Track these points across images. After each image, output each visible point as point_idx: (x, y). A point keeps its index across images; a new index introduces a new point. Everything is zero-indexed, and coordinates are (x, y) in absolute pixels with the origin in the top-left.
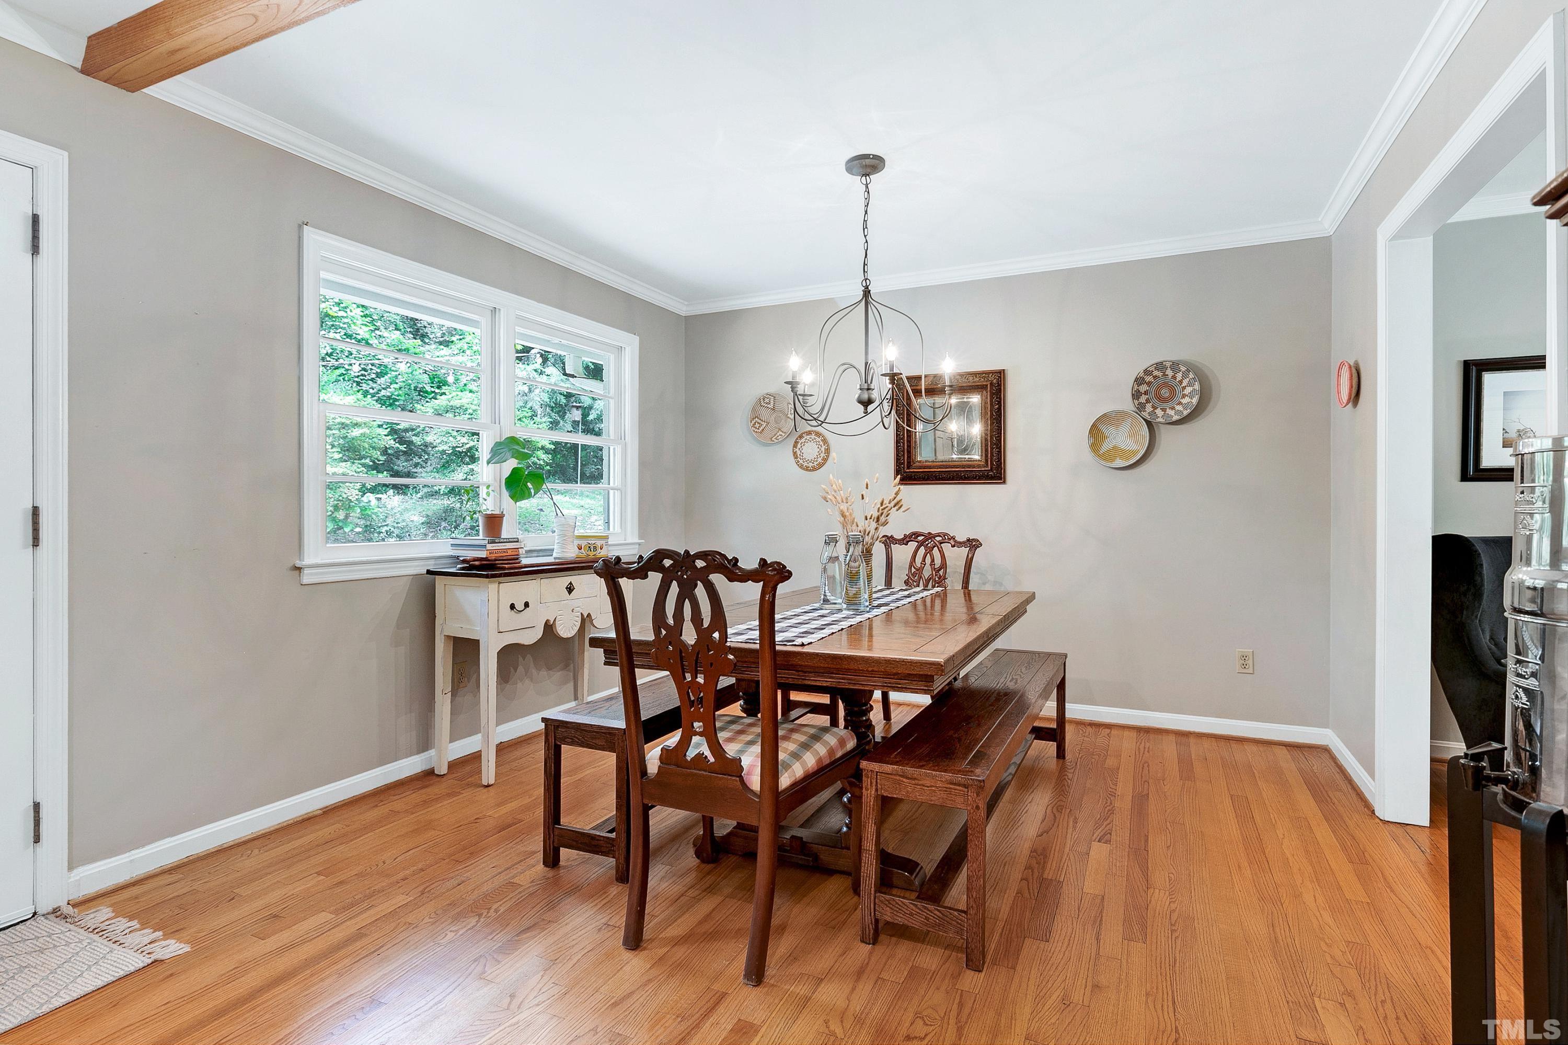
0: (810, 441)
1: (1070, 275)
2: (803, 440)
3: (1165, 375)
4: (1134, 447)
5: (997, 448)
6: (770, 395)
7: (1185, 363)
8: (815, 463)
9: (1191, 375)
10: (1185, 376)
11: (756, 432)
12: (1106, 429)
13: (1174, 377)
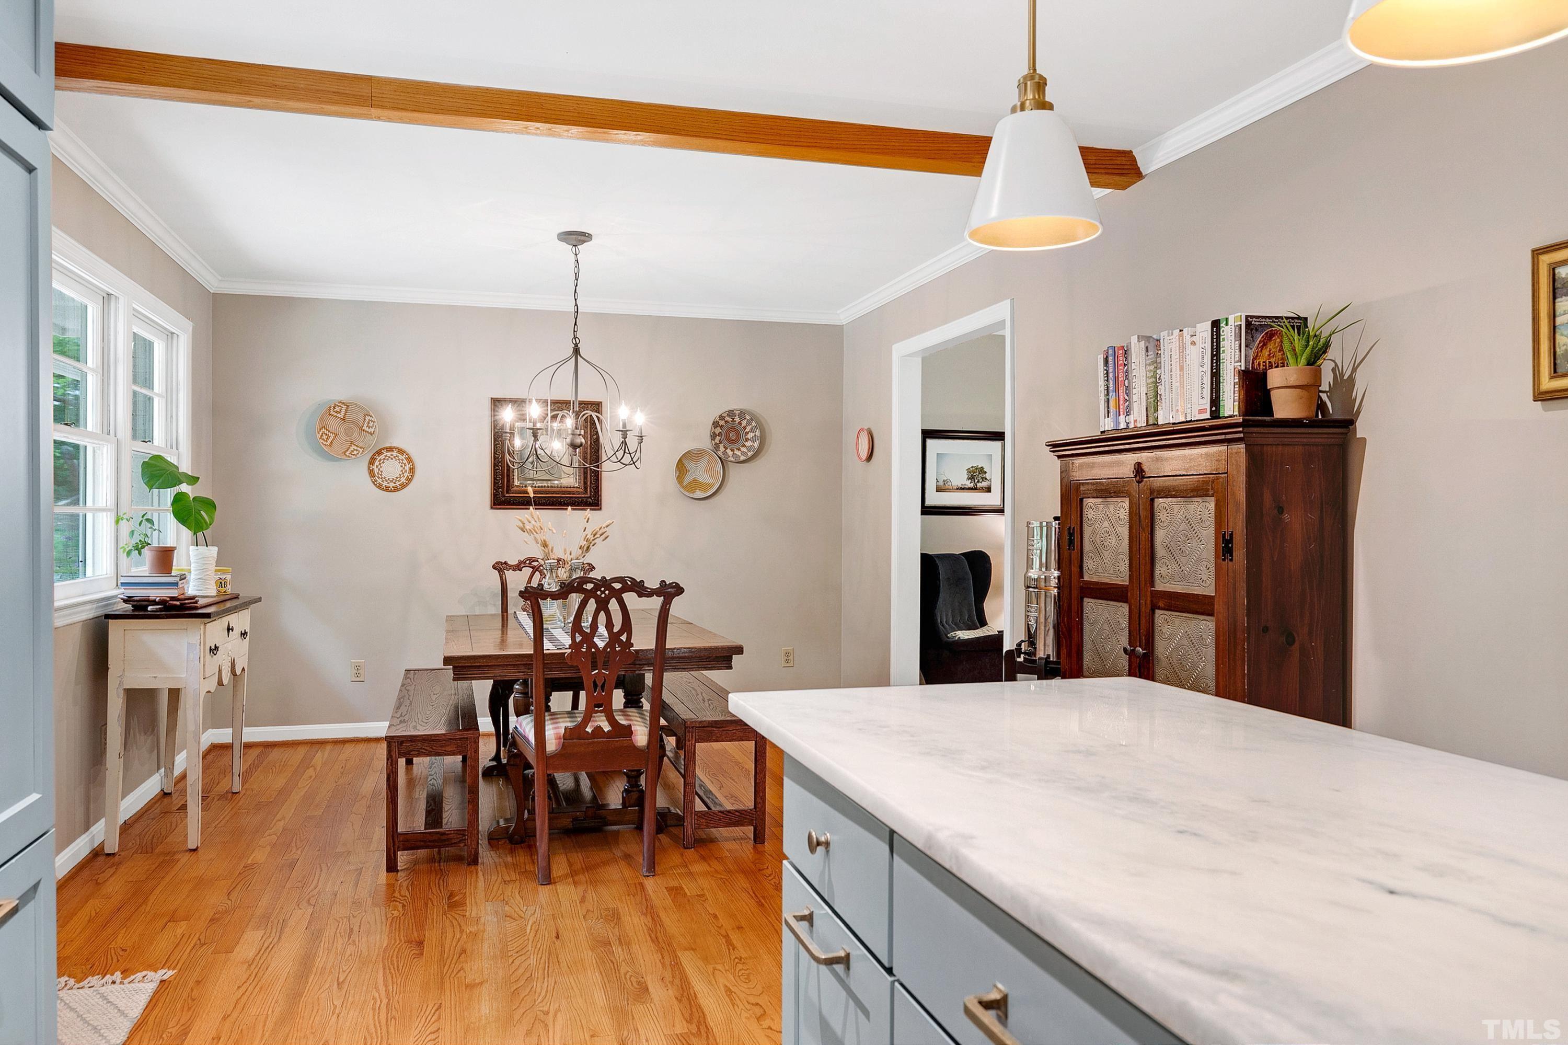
0: (392, 459)
1: (658, 321)
2: (382, 457)
3: (733, 420)
4: (710, 481)
5: (595, 476)
6: (343, 403)
7: (750, 413)
8: (398, 483)
9: (754, 424)
10: (749, 423)
11: (325, 445)
12: (690, 465)
13: (740, 423)
